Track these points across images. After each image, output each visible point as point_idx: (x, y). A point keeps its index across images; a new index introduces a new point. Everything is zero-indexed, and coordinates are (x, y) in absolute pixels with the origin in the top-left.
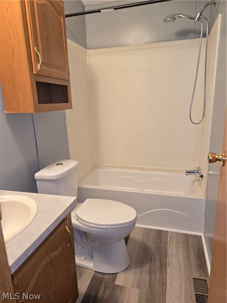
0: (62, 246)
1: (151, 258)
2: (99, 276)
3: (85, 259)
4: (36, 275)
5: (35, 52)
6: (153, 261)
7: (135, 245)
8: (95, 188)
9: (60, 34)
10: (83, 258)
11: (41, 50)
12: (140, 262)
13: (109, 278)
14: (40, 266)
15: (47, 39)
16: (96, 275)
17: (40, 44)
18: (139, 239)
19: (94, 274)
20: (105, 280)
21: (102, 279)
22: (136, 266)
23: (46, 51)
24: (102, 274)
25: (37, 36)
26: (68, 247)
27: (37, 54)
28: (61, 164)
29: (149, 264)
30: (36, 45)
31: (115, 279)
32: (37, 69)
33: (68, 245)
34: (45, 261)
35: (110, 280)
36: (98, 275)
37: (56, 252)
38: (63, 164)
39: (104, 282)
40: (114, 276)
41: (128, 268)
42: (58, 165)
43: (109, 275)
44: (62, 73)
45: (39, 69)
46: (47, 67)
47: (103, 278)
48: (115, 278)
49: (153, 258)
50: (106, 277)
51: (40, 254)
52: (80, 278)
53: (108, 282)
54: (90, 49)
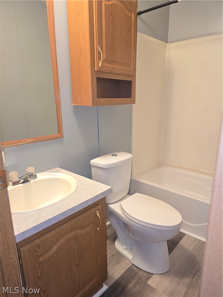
0: (90, 227)
1: (196, 272)
2: (135, 270)
3: (126, 249)
4: (59, 243)
5: (98, 50)
6: (196, 277)
7: (181, 254)
8: (152, 185)
9: (129, 31)
10: (125, 247)
11: (104, 49)
12: (181, 272)
13: (143, 275)
14: (64, 238)
15: (112, 37)
16: (132, 268)
17: (104, 42)
18: (189, 249)
19: (131, 266)
20: (139, 276)
21: (137, 274)
22: (175, 274)
23: (110, 48)
24: (138, 268)
25: (102, 35)
26: (97, 230)
27: (100, 51)
28: (116, 155)
29: (190, 278)
30: (100, 44)
31: (148, 278)
32: (99, 66)
33: (98, 229)
34: (70, 235)
35: (144, 277)
36: (134, 268)
37: (84, 231)
38: (117, 155)
39: (138, 277)
40: (150, 275)
41: (166, 273)
42: (112, 155)
43: (145, 272)
44: (127, 68)
45: (100, 66)
46: (110, 64)
47: (138, 272)
48: (150, 278)
49: (198, 274)
50: (141, 273)
51: (65, 227)
52: (117, 264)
53: (141, 278)
54: (170, 43)
